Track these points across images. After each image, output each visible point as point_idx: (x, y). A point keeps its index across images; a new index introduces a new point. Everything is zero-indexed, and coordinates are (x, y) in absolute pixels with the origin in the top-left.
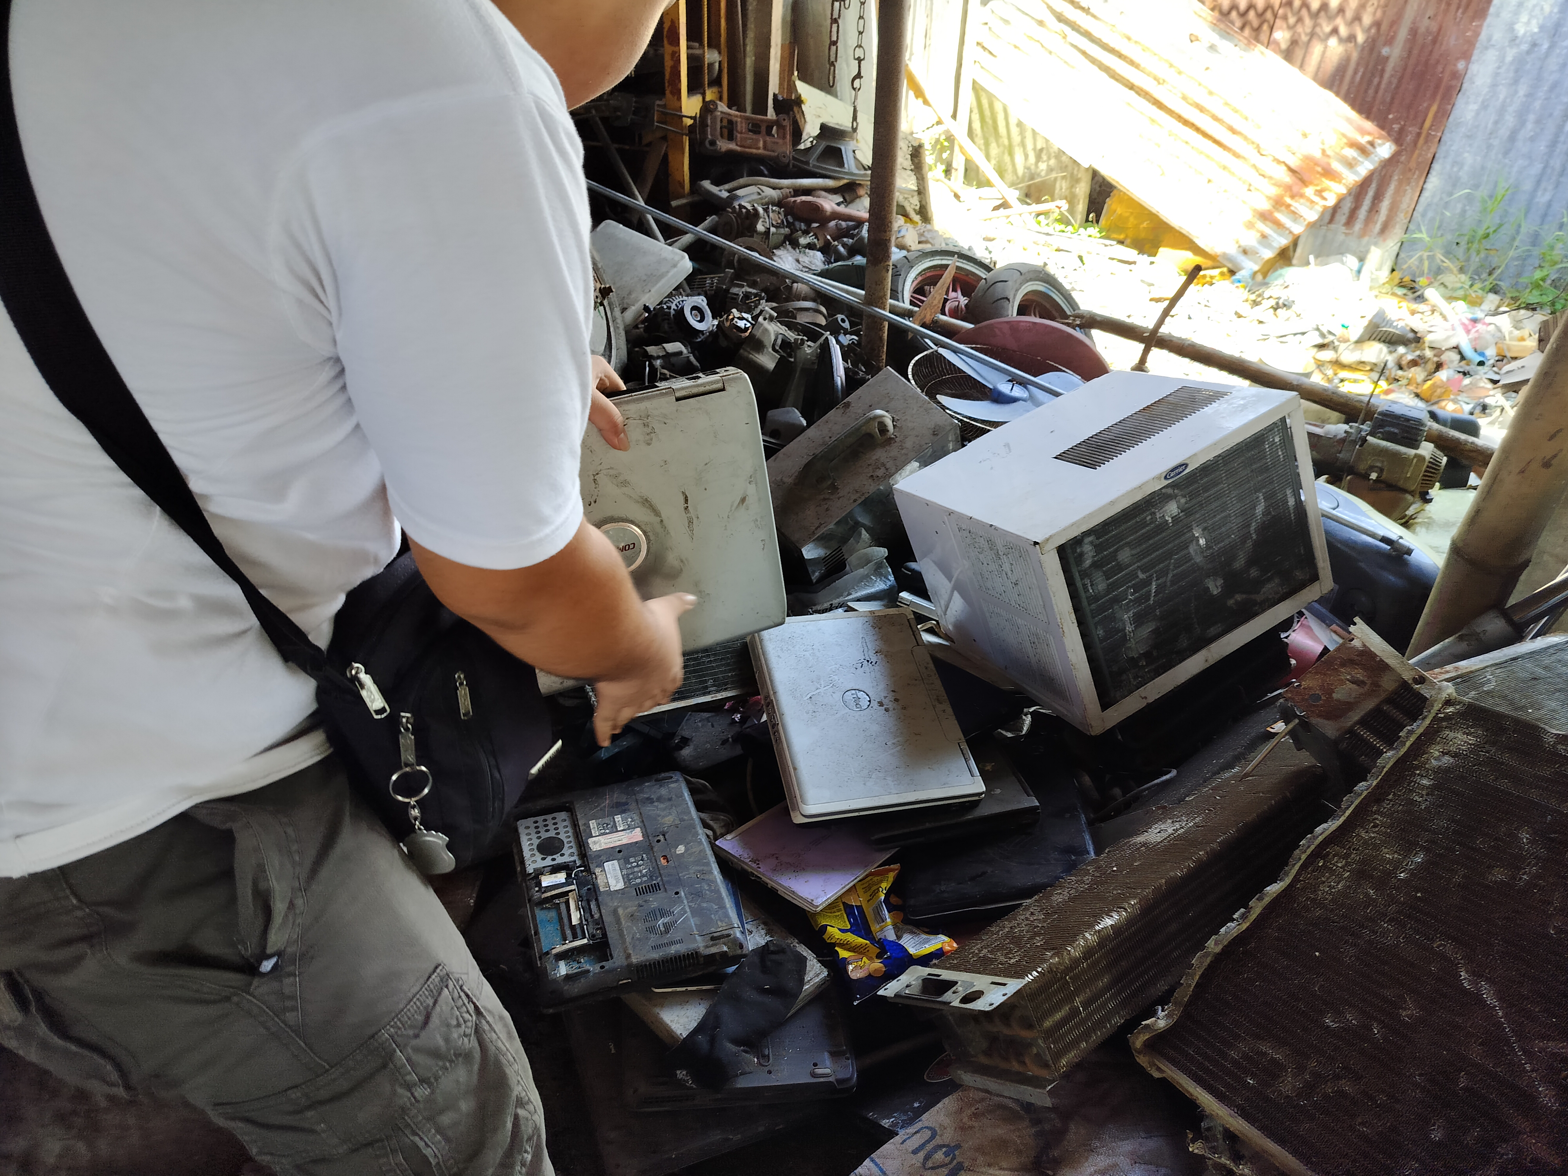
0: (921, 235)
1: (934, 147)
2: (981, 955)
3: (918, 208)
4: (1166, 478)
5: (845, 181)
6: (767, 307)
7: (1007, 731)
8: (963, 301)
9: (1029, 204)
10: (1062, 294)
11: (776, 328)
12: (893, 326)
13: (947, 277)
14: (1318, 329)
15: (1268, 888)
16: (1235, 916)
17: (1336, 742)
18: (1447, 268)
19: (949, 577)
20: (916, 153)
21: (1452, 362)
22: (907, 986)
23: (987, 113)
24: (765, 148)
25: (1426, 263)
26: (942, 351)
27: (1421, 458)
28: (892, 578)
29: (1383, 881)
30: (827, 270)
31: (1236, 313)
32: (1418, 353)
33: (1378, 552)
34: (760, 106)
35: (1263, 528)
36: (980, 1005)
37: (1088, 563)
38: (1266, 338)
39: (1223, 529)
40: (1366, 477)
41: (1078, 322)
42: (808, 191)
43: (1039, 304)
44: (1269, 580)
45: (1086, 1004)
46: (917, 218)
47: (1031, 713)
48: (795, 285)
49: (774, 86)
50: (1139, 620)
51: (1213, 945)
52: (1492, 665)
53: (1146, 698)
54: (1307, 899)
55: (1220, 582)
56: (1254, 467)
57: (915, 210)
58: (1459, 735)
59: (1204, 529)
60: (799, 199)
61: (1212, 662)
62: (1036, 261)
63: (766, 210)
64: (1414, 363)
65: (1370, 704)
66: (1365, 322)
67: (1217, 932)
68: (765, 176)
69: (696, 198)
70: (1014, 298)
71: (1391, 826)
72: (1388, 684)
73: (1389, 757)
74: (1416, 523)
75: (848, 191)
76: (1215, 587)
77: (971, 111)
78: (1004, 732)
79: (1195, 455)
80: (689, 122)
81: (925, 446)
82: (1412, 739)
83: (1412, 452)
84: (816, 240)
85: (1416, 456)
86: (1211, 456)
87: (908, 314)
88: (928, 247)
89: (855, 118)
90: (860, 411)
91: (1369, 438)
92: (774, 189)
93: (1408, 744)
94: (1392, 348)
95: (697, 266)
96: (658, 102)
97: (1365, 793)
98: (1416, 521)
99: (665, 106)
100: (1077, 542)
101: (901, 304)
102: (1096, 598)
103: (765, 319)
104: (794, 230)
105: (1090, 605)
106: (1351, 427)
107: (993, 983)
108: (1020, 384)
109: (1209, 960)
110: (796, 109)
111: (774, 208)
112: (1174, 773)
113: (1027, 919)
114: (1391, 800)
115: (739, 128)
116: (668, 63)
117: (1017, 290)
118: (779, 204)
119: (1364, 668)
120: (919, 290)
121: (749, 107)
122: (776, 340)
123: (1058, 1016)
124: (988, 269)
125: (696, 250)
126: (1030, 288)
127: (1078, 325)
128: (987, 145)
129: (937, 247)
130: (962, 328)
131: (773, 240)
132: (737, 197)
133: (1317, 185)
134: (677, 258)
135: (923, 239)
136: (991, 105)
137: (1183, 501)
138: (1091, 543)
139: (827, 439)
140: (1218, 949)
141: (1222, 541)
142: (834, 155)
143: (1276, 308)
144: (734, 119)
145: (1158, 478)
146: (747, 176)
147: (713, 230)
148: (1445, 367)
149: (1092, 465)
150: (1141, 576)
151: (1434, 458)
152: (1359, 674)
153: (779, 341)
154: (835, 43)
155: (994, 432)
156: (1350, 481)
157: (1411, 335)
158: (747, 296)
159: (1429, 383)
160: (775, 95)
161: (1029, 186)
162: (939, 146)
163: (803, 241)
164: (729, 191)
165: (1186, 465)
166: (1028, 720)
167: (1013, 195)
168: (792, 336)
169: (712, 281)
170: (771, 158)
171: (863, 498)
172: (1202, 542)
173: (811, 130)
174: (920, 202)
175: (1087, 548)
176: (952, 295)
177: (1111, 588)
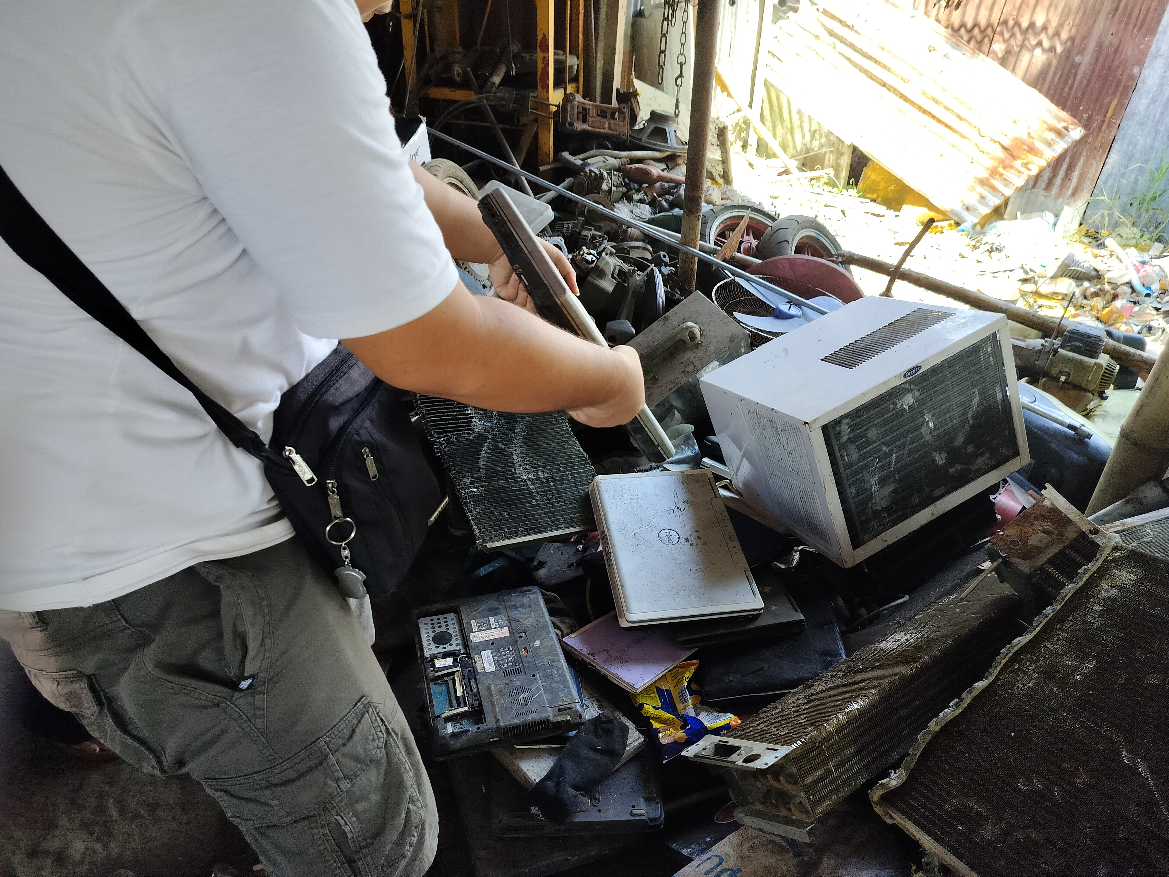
0: (724, 193)
1: (734, 129)
2: (759, 728)
3: (722, 173)
4: (904, 376)
5: (668, 153)
6: (608, 246)
7: (781, 563)
8: (755, 243)
9: (805, 171)
10: (828, 238)
11: (615, 261)
12: (701, 260)
13: (743, 225)
14: (1022, 267)
15: (976, 684)
16: (951, 704)
17: (1030, 577)
18: (1123, 223)
19: (740, 448)
20: (722, 133)
21: (1125, 293)
22: (704, 749)
23: (775, 103)
24: (609, 128)
25: (1107, 219)
26: (737, 279)
27: (1100, 366)
28: (697, 447)
29: (1064, 681)
30: (653, 219)
31: (960, 255)
32: (1099, 286)
33: (1065, 436)
34: (606, 97)
35: (977, 416)
36: (758, 764)
37: (845, 438)
38: (983, 273)
39: (948, 416)
40: (1057, 379)
41: (840, 260)
42: (640, 161)
43: (811, 246)
44: (982, 454)
45: (837, 768)
46: (721, 181)
47: (800, 551)
48: (629, 229)
49: (617, 83)
50: (882, 482)
51: (934, 726)
52: (1151, 522)
53: (886, 541)
54: (1006, 693)
55: (944, 455)
56: (972, 369)
57: (719, 175)
58: (1124, 573)
59: (933, 416)
60: (634, 166)
61: (937, 515)
62: (810, 214)
63: (609, 174)
64: (1096, 294)
65: (1056, 549)
66: (1059, 263)
67: (937, 716)
68: (609, 149)
69: (558, 165)
70: (793, 241)
71: (1070, 640)
72: (1070, 534)
73: (1070, 589)
74: (1095, 415)
75: (670, 160)
76: (940, 458)
77: (763, 102)
78: (779, 565)
79: (927, 359)
80: (554, 109)
81: (724, 350)
82: (1088, 575)
83: (1093, 361)
84: (645, 197)
85: (1095, 364)
86: (939, 361)
87: (713, 252)
88: (728, 203)
89: (677, 106)
90: (676, 323)
91: (1059, 350)
92: (615, 158)
93: (1085, 579)
94: (1079, 283)
95: (557, 215)
96: (532, 94)
97: (1051, 615)
98: (1095, 413)
99: (537, 97)
100: (837, 423)
101: (708, 245)
102: (850, 466)
103: (607, 254)
104: (629, 189)
105: (845, 470)
106: (1046, 341)
107: (767, 749)
108: (796, 305)
109: (930, 736)
110: (632, 100)
111: (615, 173)
112: (907, 598)
113: (794, 703)
114: (1071, 621)
115: (591, 114)
116: (540, 65)
117: (795, 235)
118: (619, 170)
119: (1052, 521)
120: (722, 235)
121: (598, 98)
122: (614, 270)
123: (816, 775)
124: (773, 219)
125: (557, 203)
126: (805, 234)
127: (840, 262)
128: (774, 127)
129: (736, 203)
130: (753, 262)
131: (614, 196)
132: (588, 164)
133: (1024, 159)
134: (543, 209)
135: (725, 196)
136: (778, 98)
137: (917, 394)
138: (848, 423)
139: (651, 343)
140: (937, 729)
141: (947, 424)
142: (660, 133)
143: (990, 251)
144: (587, 107)
145: (899, 376)
146: (597, 149)
147: (570, 188)
148: (1120, 297)
149: (850, 366)
150: (885, 449)
151: (1109, 365)
152: (1048, 526)
153: (617, 271)
154: (663, 52)
155: (776, 340)
156: (1045, 382)
157: (1094, 273)
158: (594, 237)
159: (1107, 309)
160: (618, 90)
161: (805, 158)
162: (738, 128)
163: (636, 197)
164: (582, 160)
165: (920, 367)
166: (797, 556)
167: (793, 164)
168: (626, 267)
169: (568, 226)
170: (613, 136)
171: (677, 388)
172: (931, 425)
173: (644, 115)
174: (724, 169)
175: (844, 428)
176: (746, 238)
177: (861, 458)
